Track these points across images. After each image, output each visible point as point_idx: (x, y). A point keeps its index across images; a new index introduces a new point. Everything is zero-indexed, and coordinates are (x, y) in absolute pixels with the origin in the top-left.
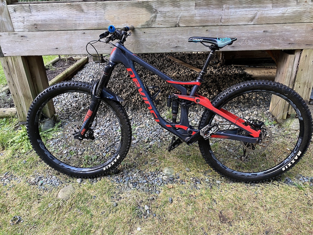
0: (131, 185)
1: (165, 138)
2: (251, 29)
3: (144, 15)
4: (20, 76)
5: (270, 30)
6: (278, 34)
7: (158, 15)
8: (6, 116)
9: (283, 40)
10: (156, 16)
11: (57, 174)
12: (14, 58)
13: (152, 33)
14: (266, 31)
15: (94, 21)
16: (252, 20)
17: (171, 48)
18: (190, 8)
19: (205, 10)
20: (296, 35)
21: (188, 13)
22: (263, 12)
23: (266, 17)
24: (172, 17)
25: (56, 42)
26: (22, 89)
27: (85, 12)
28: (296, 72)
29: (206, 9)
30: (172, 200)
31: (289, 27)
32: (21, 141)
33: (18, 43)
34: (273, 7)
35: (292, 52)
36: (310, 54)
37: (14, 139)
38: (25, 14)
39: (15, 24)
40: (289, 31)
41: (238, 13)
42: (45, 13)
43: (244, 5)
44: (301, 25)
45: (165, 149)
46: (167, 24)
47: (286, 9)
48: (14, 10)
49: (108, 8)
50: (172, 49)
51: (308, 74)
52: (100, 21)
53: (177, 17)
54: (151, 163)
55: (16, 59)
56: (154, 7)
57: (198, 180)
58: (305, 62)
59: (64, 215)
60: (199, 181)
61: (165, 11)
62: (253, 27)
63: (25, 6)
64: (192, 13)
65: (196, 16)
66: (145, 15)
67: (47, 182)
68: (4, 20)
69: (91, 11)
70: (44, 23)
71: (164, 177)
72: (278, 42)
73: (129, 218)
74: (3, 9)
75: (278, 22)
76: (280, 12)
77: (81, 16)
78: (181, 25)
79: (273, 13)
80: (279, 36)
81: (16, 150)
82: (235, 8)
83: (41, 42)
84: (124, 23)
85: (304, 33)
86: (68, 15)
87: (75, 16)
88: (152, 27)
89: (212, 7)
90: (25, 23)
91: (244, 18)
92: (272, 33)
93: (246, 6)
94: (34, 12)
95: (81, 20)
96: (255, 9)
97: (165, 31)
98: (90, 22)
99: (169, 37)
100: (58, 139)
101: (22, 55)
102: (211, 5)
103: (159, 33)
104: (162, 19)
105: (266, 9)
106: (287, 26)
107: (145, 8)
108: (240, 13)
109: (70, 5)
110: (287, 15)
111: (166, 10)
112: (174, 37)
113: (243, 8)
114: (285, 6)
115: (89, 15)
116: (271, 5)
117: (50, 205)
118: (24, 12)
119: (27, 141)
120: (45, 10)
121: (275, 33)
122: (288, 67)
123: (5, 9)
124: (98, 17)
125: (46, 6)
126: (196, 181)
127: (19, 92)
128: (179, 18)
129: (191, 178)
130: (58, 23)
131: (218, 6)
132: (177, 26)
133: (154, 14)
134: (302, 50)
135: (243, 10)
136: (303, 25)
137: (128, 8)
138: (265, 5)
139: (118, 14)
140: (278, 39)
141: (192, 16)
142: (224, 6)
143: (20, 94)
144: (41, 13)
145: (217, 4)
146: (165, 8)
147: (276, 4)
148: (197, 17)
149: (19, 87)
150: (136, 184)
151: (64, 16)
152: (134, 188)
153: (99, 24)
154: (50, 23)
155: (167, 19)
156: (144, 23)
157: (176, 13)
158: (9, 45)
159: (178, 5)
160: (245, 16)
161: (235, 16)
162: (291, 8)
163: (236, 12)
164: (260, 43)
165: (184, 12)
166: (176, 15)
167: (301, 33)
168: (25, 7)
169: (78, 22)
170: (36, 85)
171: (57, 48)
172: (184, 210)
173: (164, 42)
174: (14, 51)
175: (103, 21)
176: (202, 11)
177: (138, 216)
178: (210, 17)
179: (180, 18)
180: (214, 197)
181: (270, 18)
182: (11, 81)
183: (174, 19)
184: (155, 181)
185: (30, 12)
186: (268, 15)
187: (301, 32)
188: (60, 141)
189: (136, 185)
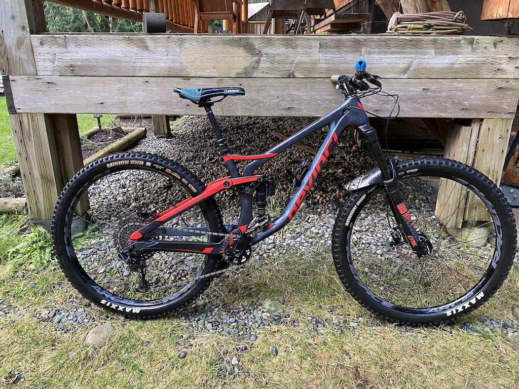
0: (209, 326)
1: (268, 254)
2: (405, 85)
3: (240, 58)
4: (39, 145)
5: (433, 87)
6: (444, 94)
7: (262, 59)
8: (8, 210)
9: (453, 103)
10: (260, 60)
11: (86, 305)
12: (32, 116)
13: (252, 86)
14: (427, 89)
15: (163, 65)
16: (405, 71)
17: (281, 110)
18: (311, 50)
19: (334, 54)
20: (472, 97)
21: (308, 58)
22: (422, 61)
23: (426, 68)
24: (283, 63)
25: (102, 94)
26: (39, 165)
27: (150, 51)
28: (474, 153)
29: (336, 53)
30: (277, 351)
31: (460, 85)
32: (29, 251)
33: (41, 93)
34: (436, 53)
35: (467, 122)
36: (494, 127)
37: (18, 247)
38: (57, 50)
39: (40, 65)
40: (461, 91)
41: (384, 60)
42: (88, 49)
43: (393, 50)
44: (480, 82)
45: (266, 271)
46: (276, 72)
47: (456, 57)
48: (41, 43)
49: (187, 45)
50: (283, 112)
51: (493, 157)
52: (172, 64)
53: (292, 63)
54: (243, 292)
55: (35, 119)
56: (257, 47)
57: (320, 320)
58: (488, 138)
59: (95, 371)
60: (322, 322)
61: (274, 54)
62: (407, 83)
63: (59, 37)
64: (315, 58)
65: (320, 63)
66: (242, 58)
67: (69, 318)
68: (24, 56)
69: (160, 49)
70: (84, 63)
71: (264, 314)
72: (445, 106)
73: (205, 378)
74: (24, 40)
75: (445, 76)
76: (447, 61)
77: (145, 55)
78: (297, 75)
79: (437, 62)
80: (447, 97)
81: (21, 265)
82: (380, 53)
83: (78, 92)
84: (210, 69)
85: (485, 94)
86: (124, 53)
87: (135, 55)
88: (252, 76)
89: (344, 50)
90: (56, 62)
91: (392, 68)
92: (435, 92)
93: (396, 50)
94: (71, 47)
95: (144, 61)
96: (409, 56)
97: (273, 83)
98: (157, 65)
99: (279, 93)
100: (91, 250)
101: (46, 112)
102: (343, 46)
103: (263, 86)
104: (268, 65)
105: (426, 57)
106: (459, 82)
107: (243, 48)
108: (387, 60)
109: (129, 39)
110: (457, 66)
111: (275, 52)
112: (285, 93)
113: (392, 54)
114: (454, 53)
115: (156, 54)
116: (432, 51)
117: (72, 354)
118: (56, 46)
119: (39, 251)
120: (89, 45)
121: (440, 92)
122: (462, 146)
123: (27, 41)
124: (170, 58)
125: (90, 39)
126: (317, 322)
127: (34, 171)
128: (294, 65)
129: (309, 318)
130: (107, 64)
131: (353, 49)
132: (291, 76)
133: (256, 58)
134: (482, 120)
135: (392, 56)
136: (482, 82)
137: (217, 47)
138: (424, 50)
139: (201, 55)
140: (445, 102)
141: (315, 63)
142: (363, 49)
143: (37, 174)
144: (83, 49)
145: (353, 46)
146: (274, 49)
147: (441, 50)
148: (322, 63)
149: (36, 163)
150: (217, 323)
151: (117, 55)
152: (215, 331)
153: (170, 69)
154: (95, 64)
155: (276, 65)
156: (240, 71)
157: (290, 56)
158: (27, 96)
159: (294, 44)
160: (394, 65)
161: (380, 65)
162: (463, 56)
163: (381, 59)
164: (418, 106)
165: (302, 56)
166: (290, 60)
167: (480, 94)
168: (58, 39)
169: (138, 65)
170: (63, 160)
171: (102, 103)
172: (296, 366)
173: (271, 100)
174: (34, 106)
175: (177, 65)
176: (330, 56)
177: (219, 376)
178: (342, 65)
179: (296, 64)
180: (346, 348)
181: (431, 70)
182: (23, 153)
183: (287, 66)
184: (250, 320)
185: (66, 47)
186: (429, 66)
187: (479, 92)
188: (93, 253)
189: (218, 326)
